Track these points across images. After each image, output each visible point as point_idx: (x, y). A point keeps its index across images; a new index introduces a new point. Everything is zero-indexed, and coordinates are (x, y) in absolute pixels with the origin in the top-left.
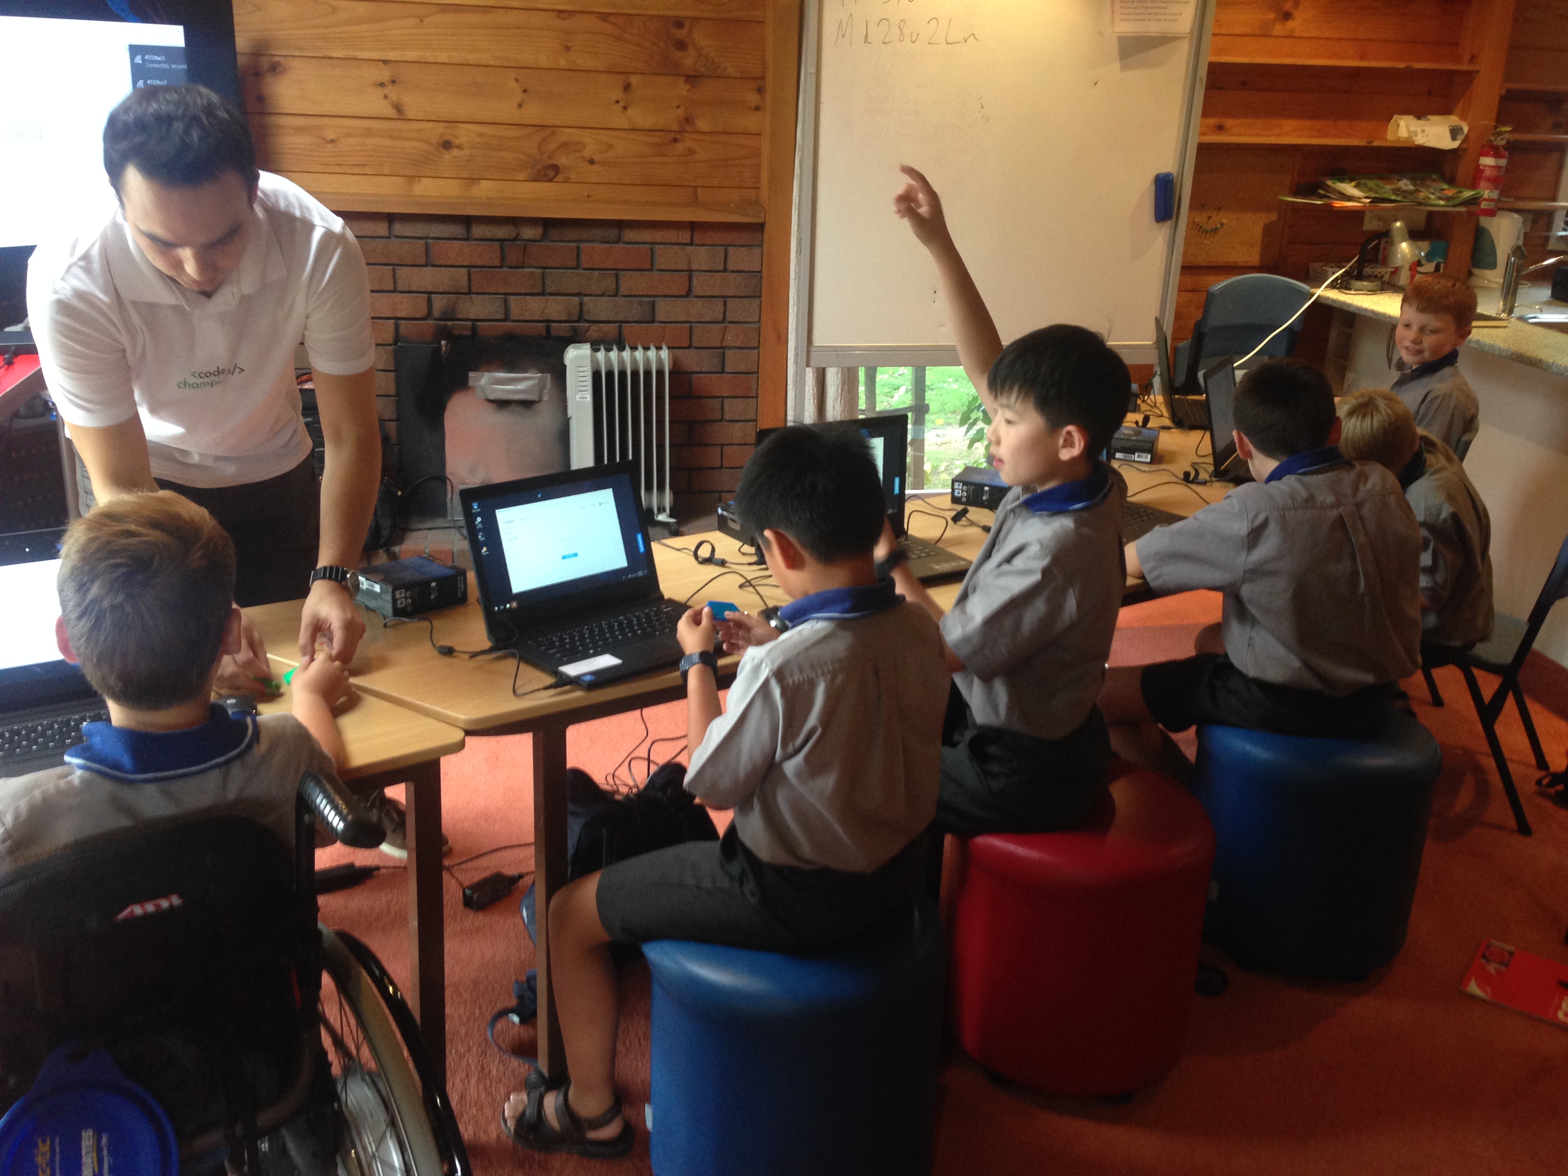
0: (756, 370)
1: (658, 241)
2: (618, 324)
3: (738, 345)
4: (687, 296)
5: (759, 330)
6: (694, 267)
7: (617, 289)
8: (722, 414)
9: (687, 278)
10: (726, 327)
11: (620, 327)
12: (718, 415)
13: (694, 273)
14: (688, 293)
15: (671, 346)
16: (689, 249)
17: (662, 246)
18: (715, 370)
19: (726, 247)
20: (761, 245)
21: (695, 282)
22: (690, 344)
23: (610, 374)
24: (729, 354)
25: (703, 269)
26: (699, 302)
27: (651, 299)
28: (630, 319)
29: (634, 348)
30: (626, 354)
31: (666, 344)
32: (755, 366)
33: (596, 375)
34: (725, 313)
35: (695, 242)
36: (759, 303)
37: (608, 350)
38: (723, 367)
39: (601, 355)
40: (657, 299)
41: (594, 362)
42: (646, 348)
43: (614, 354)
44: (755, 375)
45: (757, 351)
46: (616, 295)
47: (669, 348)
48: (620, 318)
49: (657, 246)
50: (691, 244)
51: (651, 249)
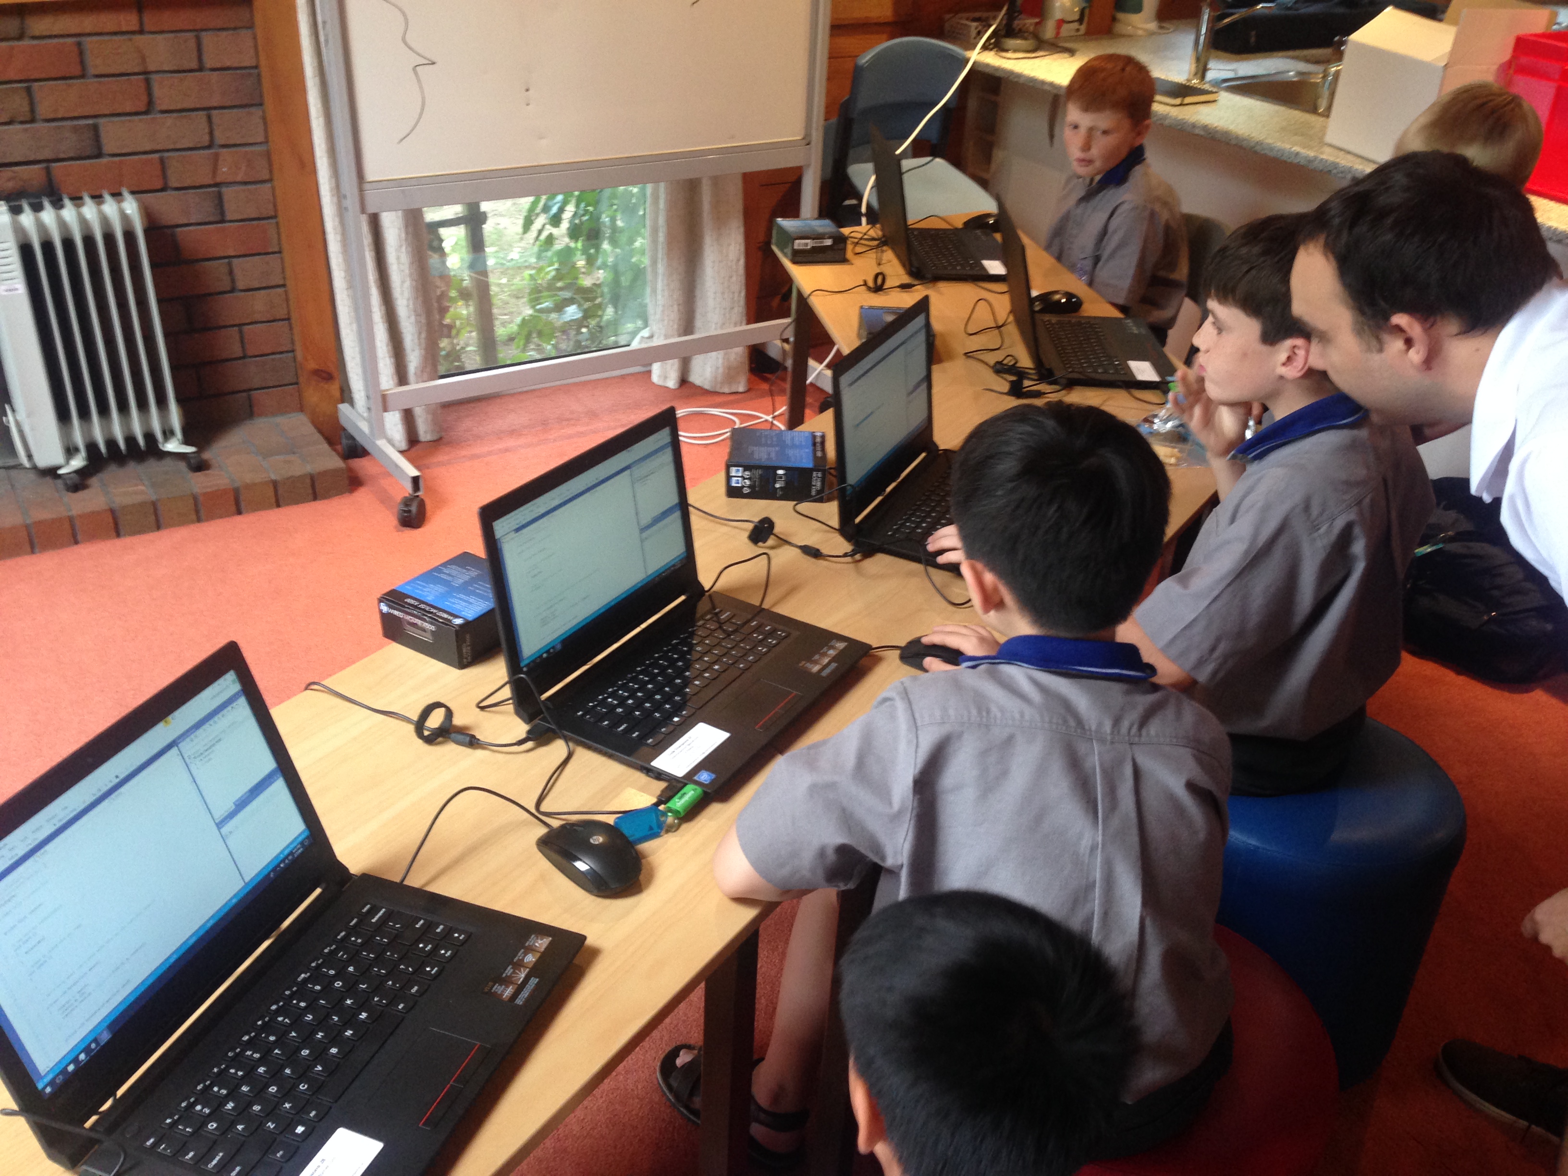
0: (272, 213)
1: (87, 31)
2: (44, 165)
3: (239, 178)
4: (146, 113)
5: (268, 155)
6: (151, 68)
7: (32, 111)
8: (233, 281)
9: (142, 85)
10: (217, 155)
11: (48, 169)
12: (226, 285)
13: (153, 77)
14: (149, 108)
15: (136, 189)
16: (138, 37)
17: (95, 38)
18: (212, 219)
19: (197, 32)
20: (251, 26)
21: (157, 92)
22: (166, 183)
23: (48, 246)
24: (228, 193)
25: (167, 69)
26: (170, 119)
27: (90, 122)
28: (62, 156)
29: (77, 200)
30: (69, 213)
31: (127, 188)
32: (271, 206)
33: (26, 251)
34: (211, 133)
35: (147, 28)
36: (261, 113)
37: (37, 208)
38: (222, 213)
39: (27, 219)
40: (101, 121)
41: (19, 231)
42: (98, 198)
43: (48, 216)
44: (273, 221)
45: (269, 185)
46: (32, 121)
47: (133, 193)
48: (47, 154)
49: (89, 39)
50: (141, 32)
51: (79, 44)
